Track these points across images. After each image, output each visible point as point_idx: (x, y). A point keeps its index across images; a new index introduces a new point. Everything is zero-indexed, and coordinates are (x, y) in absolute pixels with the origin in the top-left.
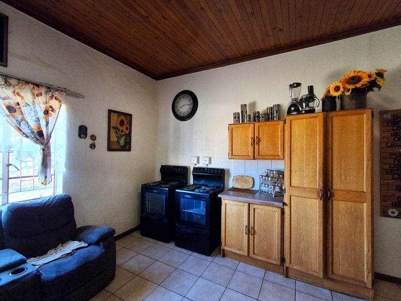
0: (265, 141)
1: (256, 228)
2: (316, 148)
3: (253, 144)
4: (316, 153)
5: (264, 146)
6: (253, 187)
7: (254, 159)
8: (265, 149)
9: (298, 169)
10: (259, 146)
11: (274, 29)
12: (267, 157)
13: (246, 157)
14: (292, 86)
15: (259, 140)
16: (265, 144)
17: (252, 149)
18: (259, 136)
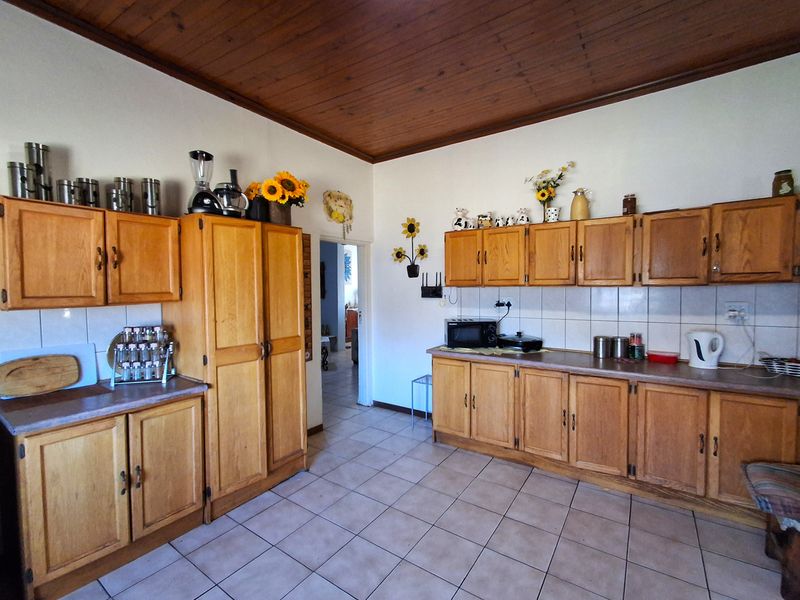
0: (136, 259)
1: (147, 466)
2: (253, 278)
3: (103, 265)
4: (253, 287)
5: (133, 273)
6: (78, 381)
7: (106, 303)
8: (137, 277)
9: (227, 316)
10: (120, 270)
11: (174, 15)
12: (143, 298)
13: (81, 301)
14: (195, 155)
15: (121, 257)
16: (137, 267)
17: (101, 278)
18: (119, 246)
